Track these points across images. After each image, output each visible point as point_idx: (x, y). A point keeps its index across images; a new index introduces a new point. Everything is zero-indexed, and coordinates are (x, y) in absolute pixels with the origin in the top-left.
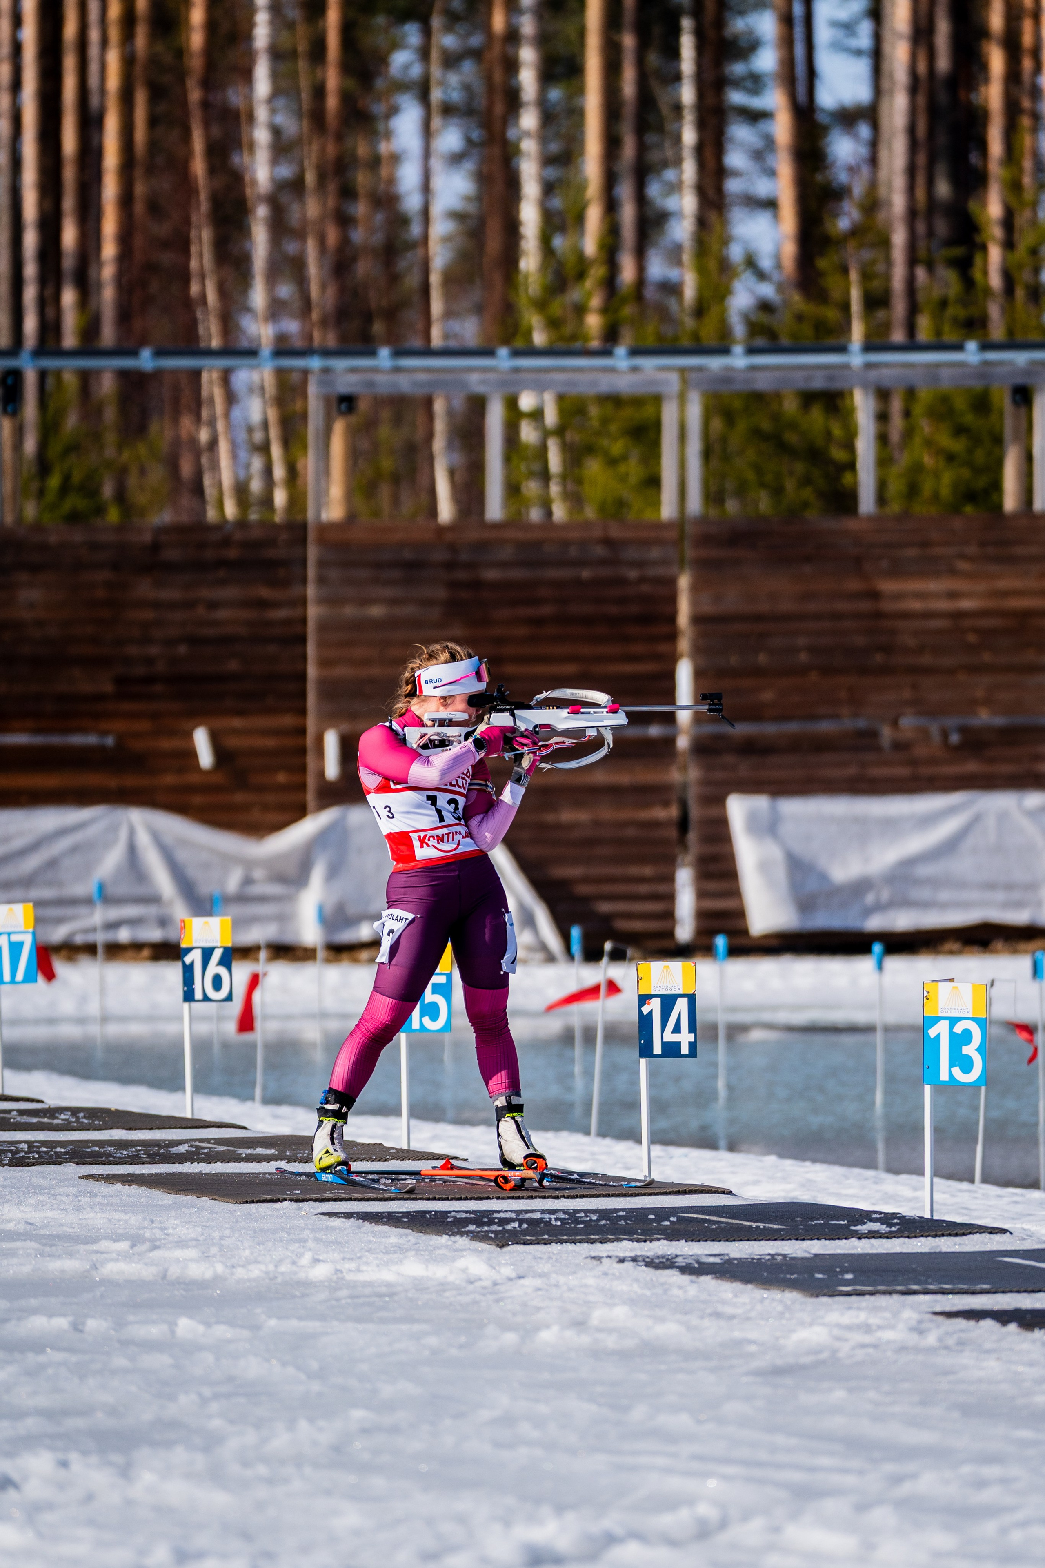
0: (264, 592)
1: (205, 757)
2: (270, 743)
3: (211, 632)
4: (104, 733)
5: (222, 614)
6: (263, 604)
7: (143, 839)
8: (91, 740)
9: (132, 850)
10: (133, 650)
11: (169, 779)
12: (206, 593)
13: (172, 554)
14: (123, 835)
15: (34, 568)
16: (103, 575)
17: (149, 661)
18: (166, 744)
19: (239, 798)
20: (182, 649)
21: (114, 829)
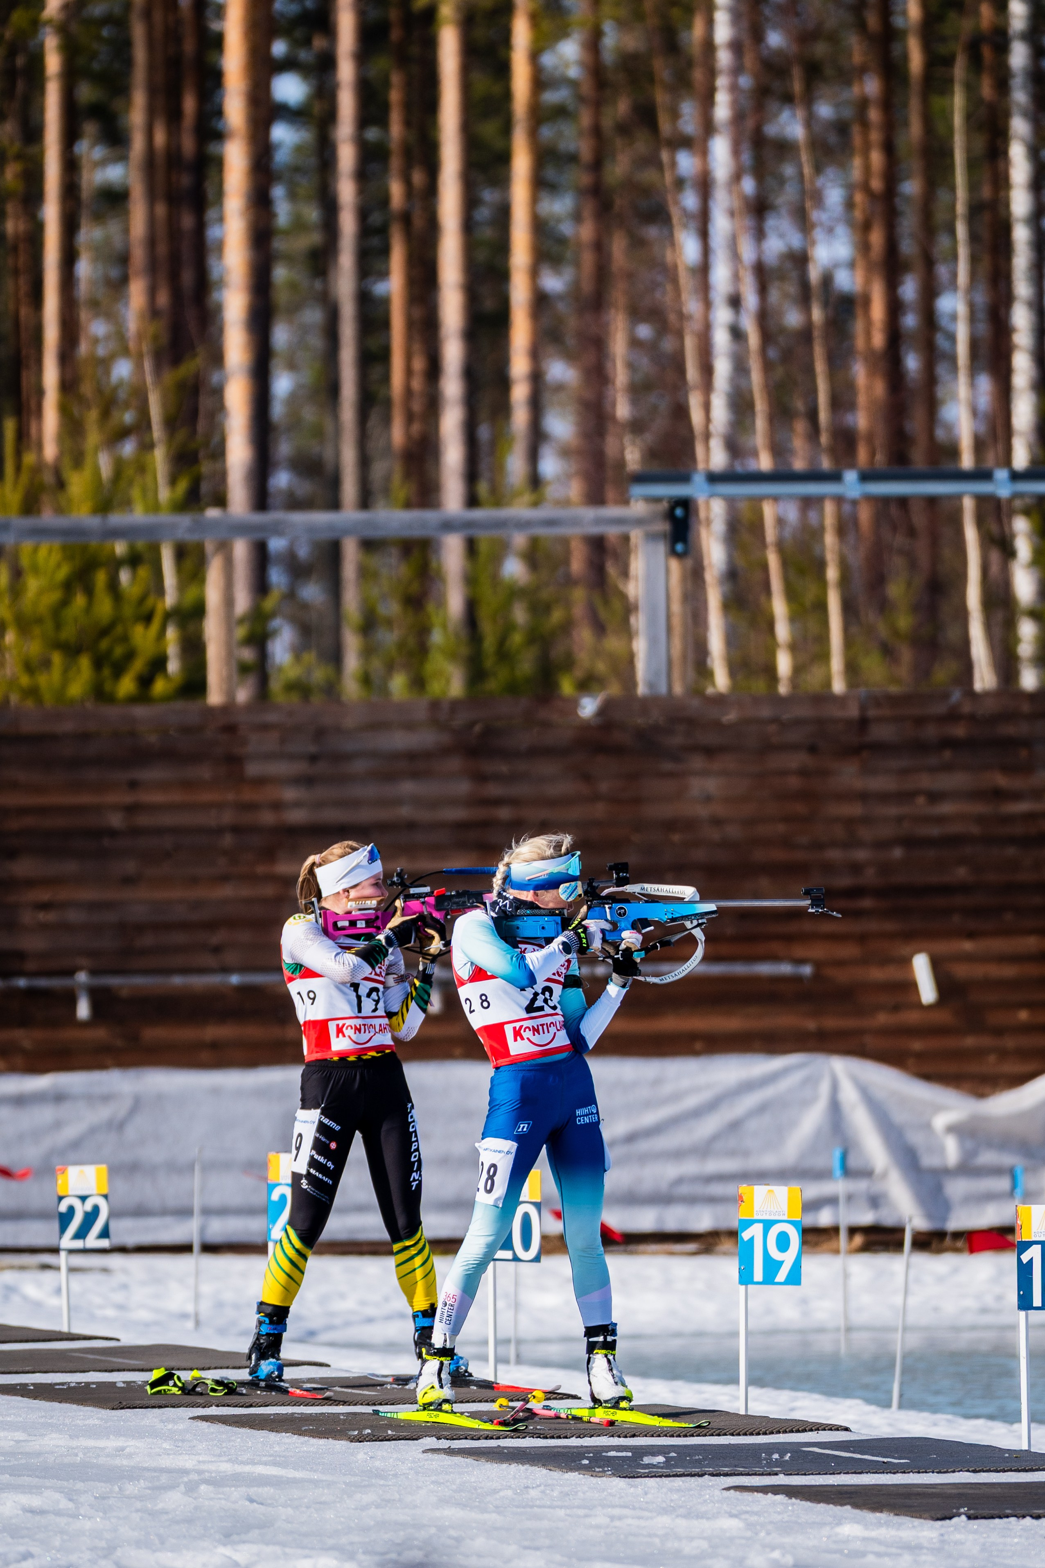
0: (1001, 780)
1: (928, 993)
2: (1009, 971)
3: (935, 831)
4: (800, 961)
5: (946, 808)
6: (998, 795)
7: (849, 1094)
8: (785, 969)
9: (835, 1107)
10: (834, 855)
11: (882, 1019)
12: (926, 781)
13: (882, 732)
14: (824, 1088)
15: (710, 752)
16: (796, 760)
17: (856, 868)
18: (877, 974)
19: (970, 1041)
20: (897, 853)
21: (811, 1081)
